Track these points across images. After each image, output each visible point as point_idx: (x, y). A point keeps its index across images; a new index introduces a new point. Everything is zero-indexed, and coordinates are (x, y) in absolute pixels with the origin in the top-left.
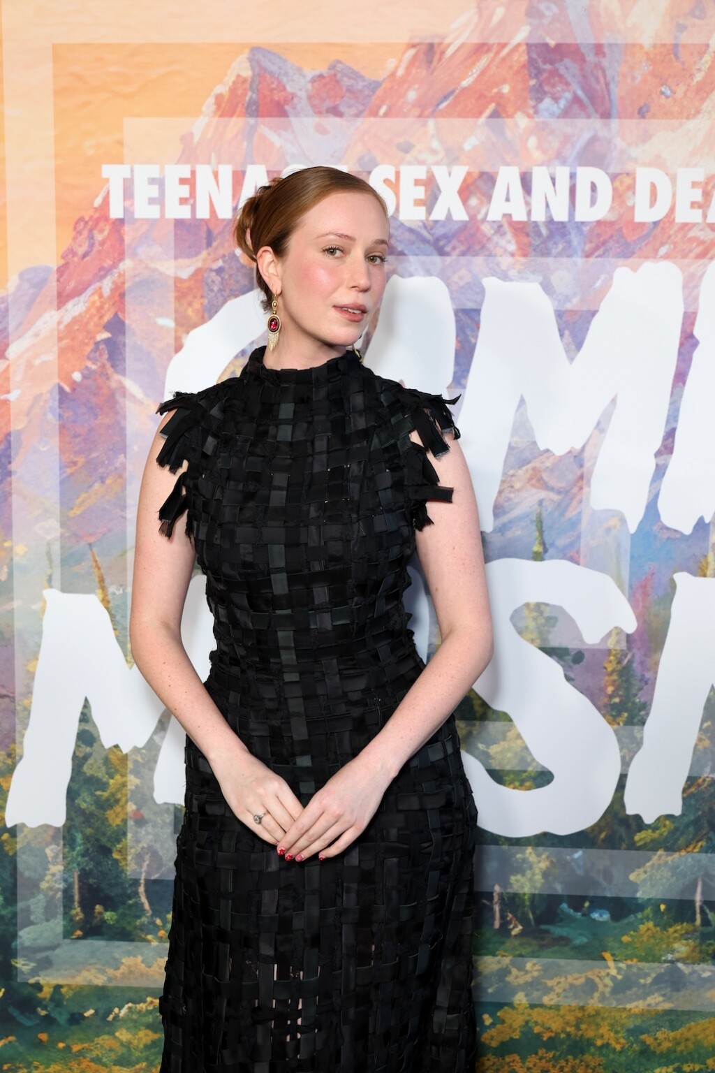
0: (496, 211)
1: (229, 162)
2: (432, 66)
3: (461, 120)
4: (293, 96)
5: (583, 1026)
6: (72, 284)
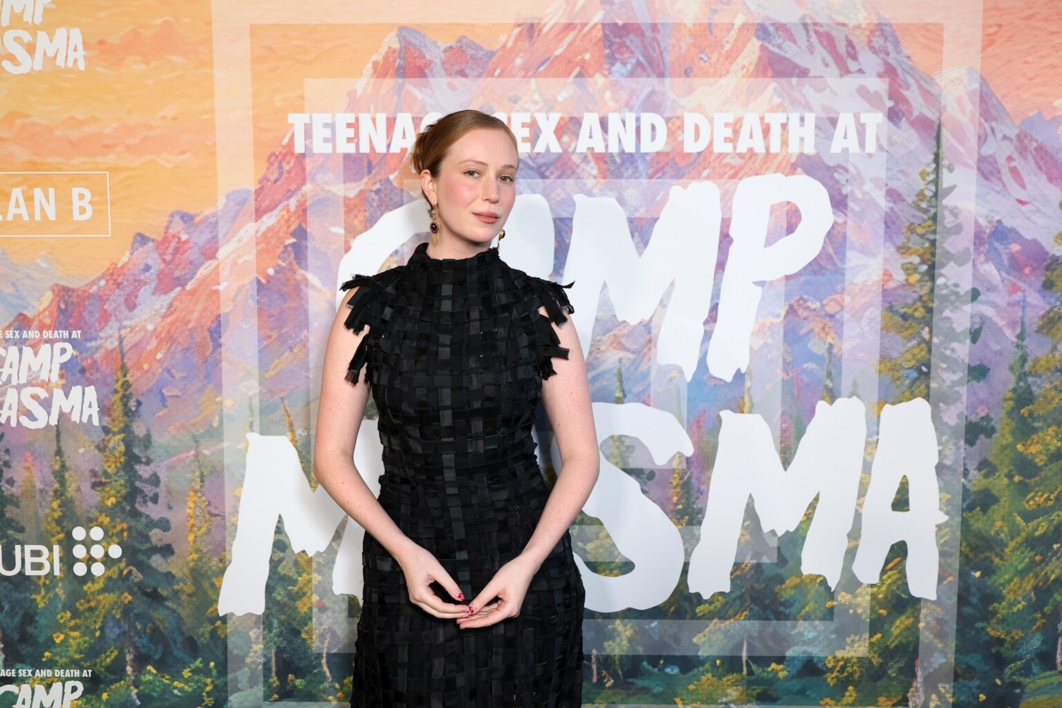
0: (582, 145)
1: (384, 112)
2: (533, 40)
3: (555, 79)
4: (431, 62)
6: (267, 202)
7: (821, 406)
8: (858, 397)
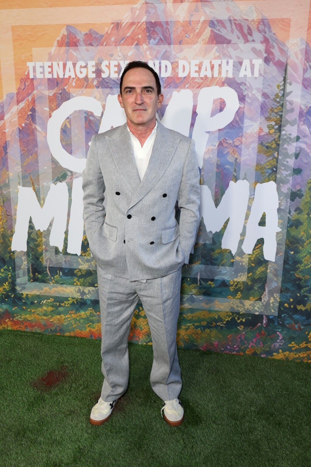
1: (62, 61)
2: (118, 30)
3: (127, 46)
4: (79, 40)
6: (21, 98)
7: (232, 183)
8: (246, 180)
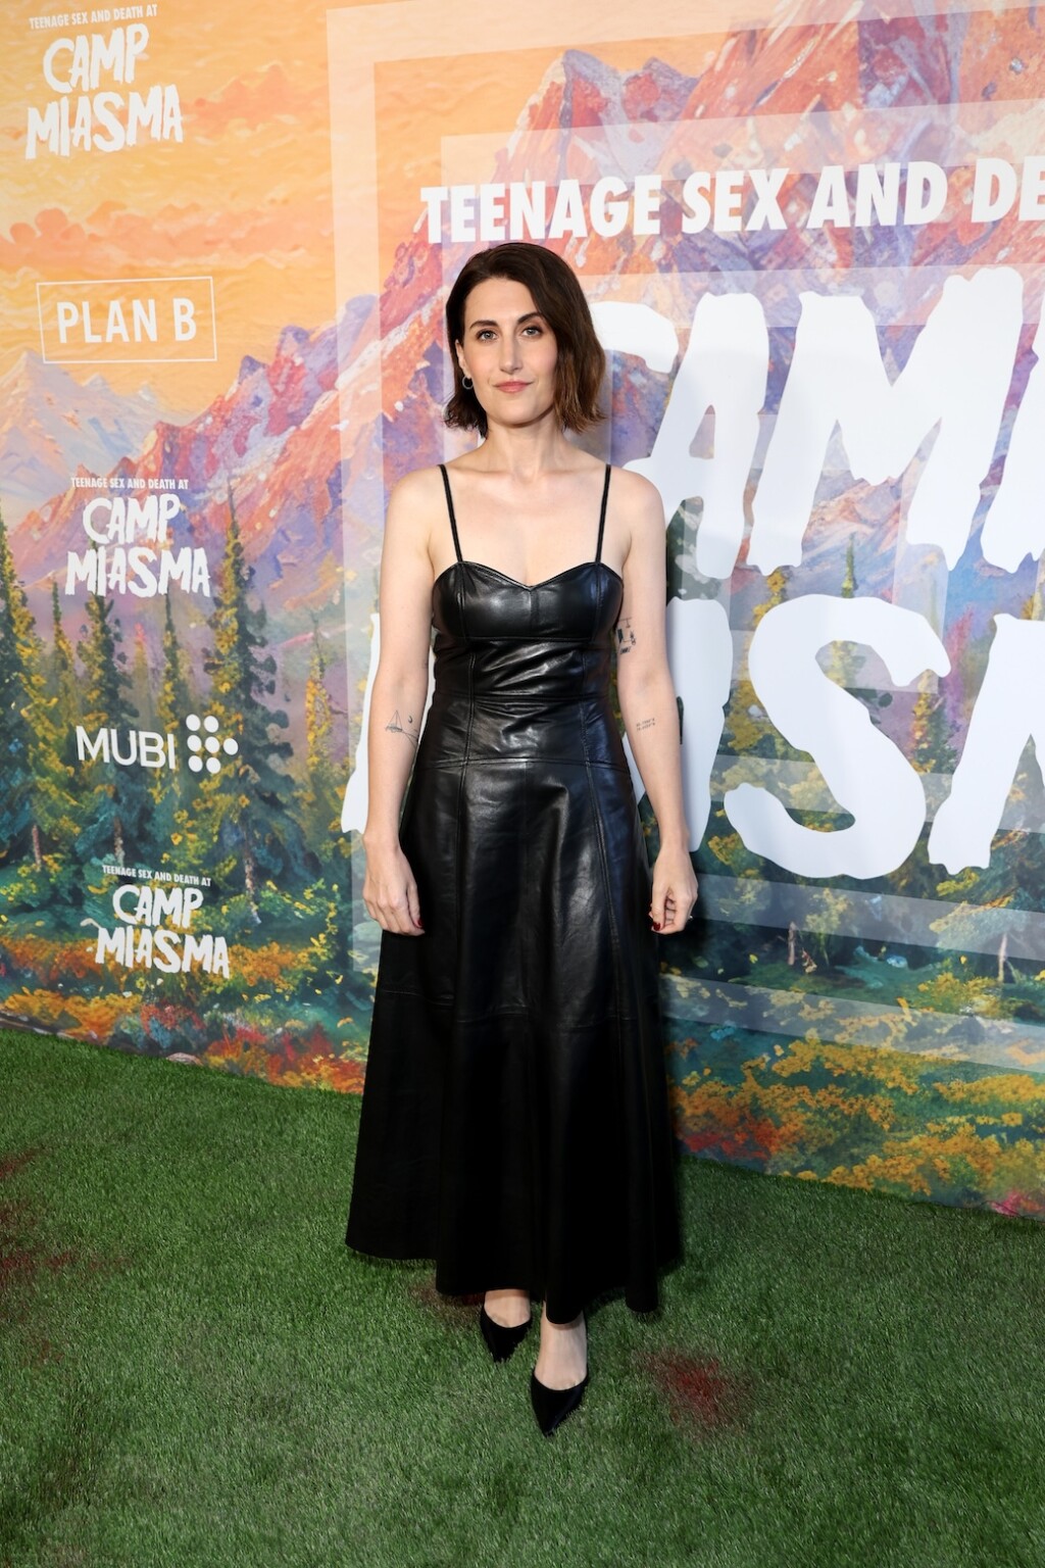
0: (817, 217)
1: (542, 179)
2: (754, 57)
3: (782, 116)
4: (607, 101)
5: (875, 1068)
6: (394, 313)
